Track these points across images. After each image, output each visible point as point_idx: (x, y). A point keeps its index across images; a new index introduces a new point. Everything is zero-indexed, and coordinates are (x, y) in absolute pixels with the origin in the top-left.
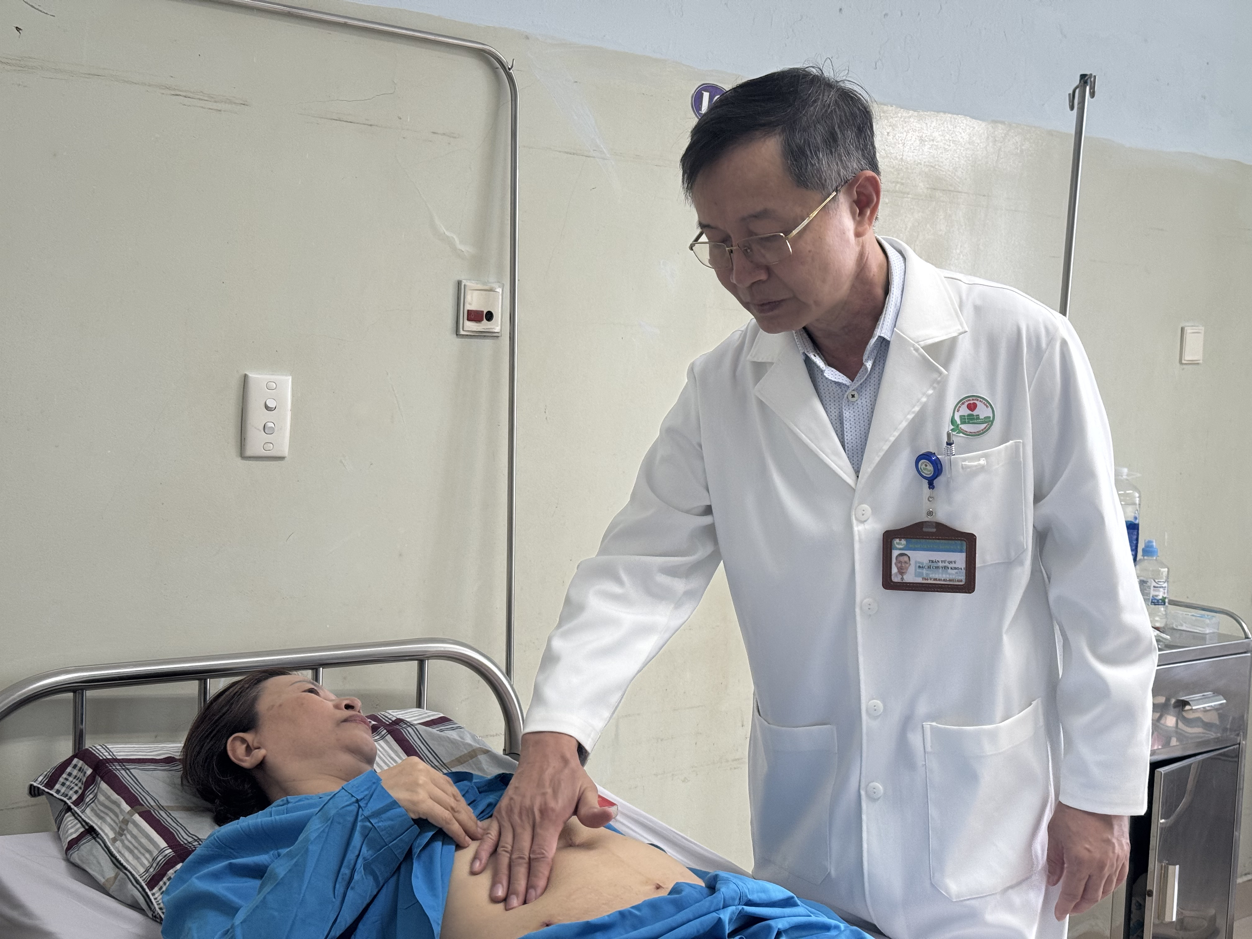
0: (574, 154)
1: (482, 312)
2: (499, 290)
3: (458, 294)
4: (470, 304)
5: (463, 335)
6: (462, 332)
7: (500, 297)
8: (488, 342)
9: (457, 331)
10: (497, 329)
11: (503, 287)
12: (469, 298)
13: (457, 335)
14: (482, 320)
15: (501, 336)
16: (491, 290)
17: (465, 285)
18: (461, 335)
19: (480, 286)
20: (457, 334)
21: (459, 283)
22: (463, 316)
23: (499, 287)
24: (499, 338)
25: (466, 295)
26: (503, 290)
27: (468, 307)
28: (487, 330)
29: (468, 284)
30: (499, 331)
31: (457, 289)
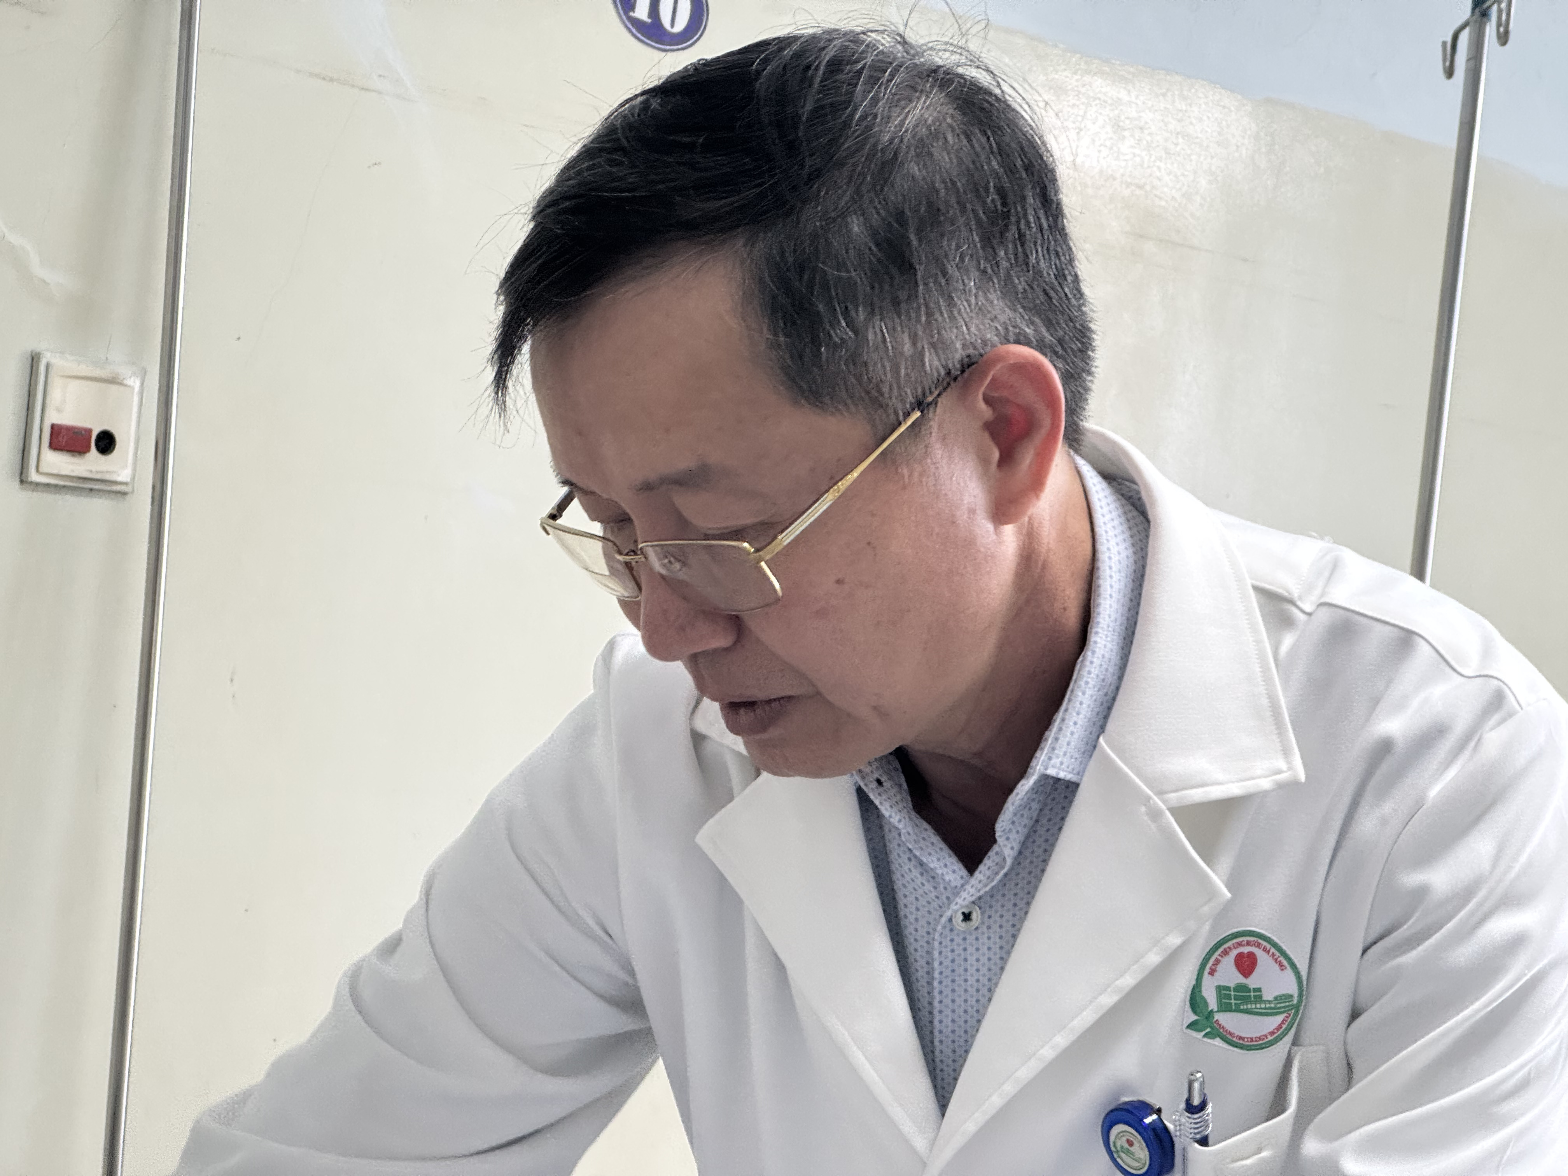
0: (331, 80)
1: (89, 431)
2: (135, 383)
3: (30, 385)
4: (59, 410)
5: (38, 484)
6: (34, 477)
7: (136, 400)
8: (98, 505)
9: (21, 473)
10: (124, 475)
11: (143, 374)
12: (56, 394)
13: (22, 482)
14: (87, 450)
15: (133, 491)
16: (114, 381)
17: (48, 366)
18: (31, 483)
19: (84, 370)
20: (23, 480)
21: (34, 359)
22: (40, 437)
23: (134, 374)
24: (128, 497)
25: (49, 388)
26: (142, 384)
27: (54, 417)
28: (98, 476)
29: (57, 361)
30: (128, 480)
31: (28, 370)
